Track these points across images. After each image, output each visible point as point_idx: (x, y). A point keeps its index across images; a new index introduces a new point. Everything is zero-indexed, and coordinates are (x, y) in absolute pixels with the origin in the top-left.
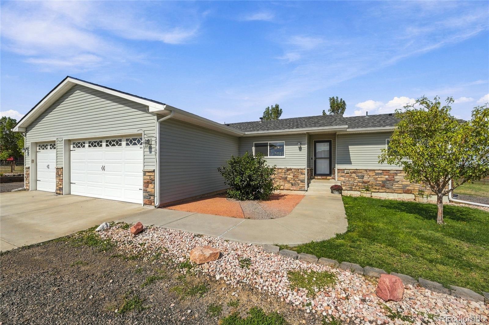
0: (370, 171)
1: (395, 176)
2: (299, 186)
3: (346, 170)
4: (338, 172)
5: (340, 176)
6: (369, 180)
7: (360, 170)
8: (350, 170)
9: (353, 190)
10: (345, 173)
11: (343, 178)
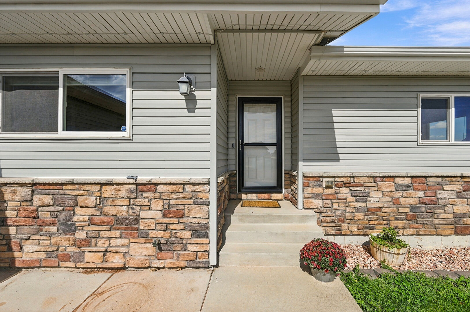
0: (383, 181)
1: (438, 192)
2: (185, 250)
3: (325, 180)
4: (306, 184)
5: (310, 195)
6: (380, 205)
7: (362, 179)
8: (334, 177)
9: (343, 233)
10: (324, 186)
11: (318, 203)
